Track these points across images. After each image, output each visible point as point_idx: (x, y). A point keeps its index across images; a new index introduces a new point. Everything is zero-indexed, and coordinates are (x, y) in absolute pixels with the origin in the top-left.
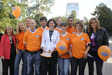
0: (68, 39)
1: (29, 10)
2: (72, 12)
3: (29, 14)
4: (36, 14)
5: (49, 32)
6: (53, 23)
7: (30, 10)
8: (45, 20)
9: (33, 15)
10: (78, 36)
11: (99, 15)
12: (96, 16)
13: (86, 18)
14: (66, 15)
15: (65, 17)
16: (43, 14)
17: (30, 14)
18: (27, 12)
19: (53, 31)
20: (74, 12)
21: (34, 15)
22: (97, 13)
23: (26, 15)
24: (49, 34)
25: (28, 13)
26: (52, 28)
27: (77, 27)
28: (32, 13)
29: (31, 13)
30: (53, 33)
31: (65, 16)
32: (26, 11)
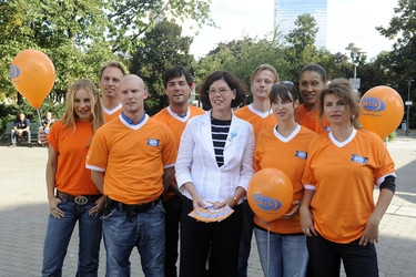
0: (302, 155)
1: (120, 12)
2: (301, 20)
3: (119, 27)
4: (149, 30)
5: (210, 125)
6: (223, 90)
7: (127, 12)
8: (183, 78)
9: (137, 32)
10: (340, 145)
11: (412, 35)
12: (399, 41)
13: (355, 50)
14: (272, 36)
15: (268, 40)
16: (177, 30)
17: (125, 27)
18: (113, 19)
19: (229, 122)
20: (306, 22)
21: (141, 32)
22: (403, 28)
23: (107, 32)
24: (210, 133)
25: (117, 23)
26: (221, 111)
27: (327, 110)
28: (132, 25)
29: (129, 23)
30: (227, 130)
31: (270, 38)
32: (110, 16)
